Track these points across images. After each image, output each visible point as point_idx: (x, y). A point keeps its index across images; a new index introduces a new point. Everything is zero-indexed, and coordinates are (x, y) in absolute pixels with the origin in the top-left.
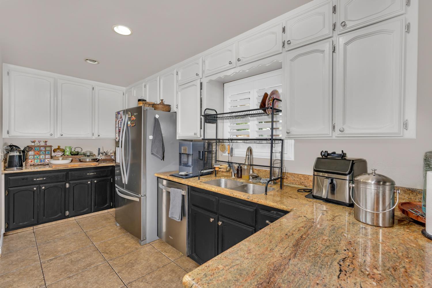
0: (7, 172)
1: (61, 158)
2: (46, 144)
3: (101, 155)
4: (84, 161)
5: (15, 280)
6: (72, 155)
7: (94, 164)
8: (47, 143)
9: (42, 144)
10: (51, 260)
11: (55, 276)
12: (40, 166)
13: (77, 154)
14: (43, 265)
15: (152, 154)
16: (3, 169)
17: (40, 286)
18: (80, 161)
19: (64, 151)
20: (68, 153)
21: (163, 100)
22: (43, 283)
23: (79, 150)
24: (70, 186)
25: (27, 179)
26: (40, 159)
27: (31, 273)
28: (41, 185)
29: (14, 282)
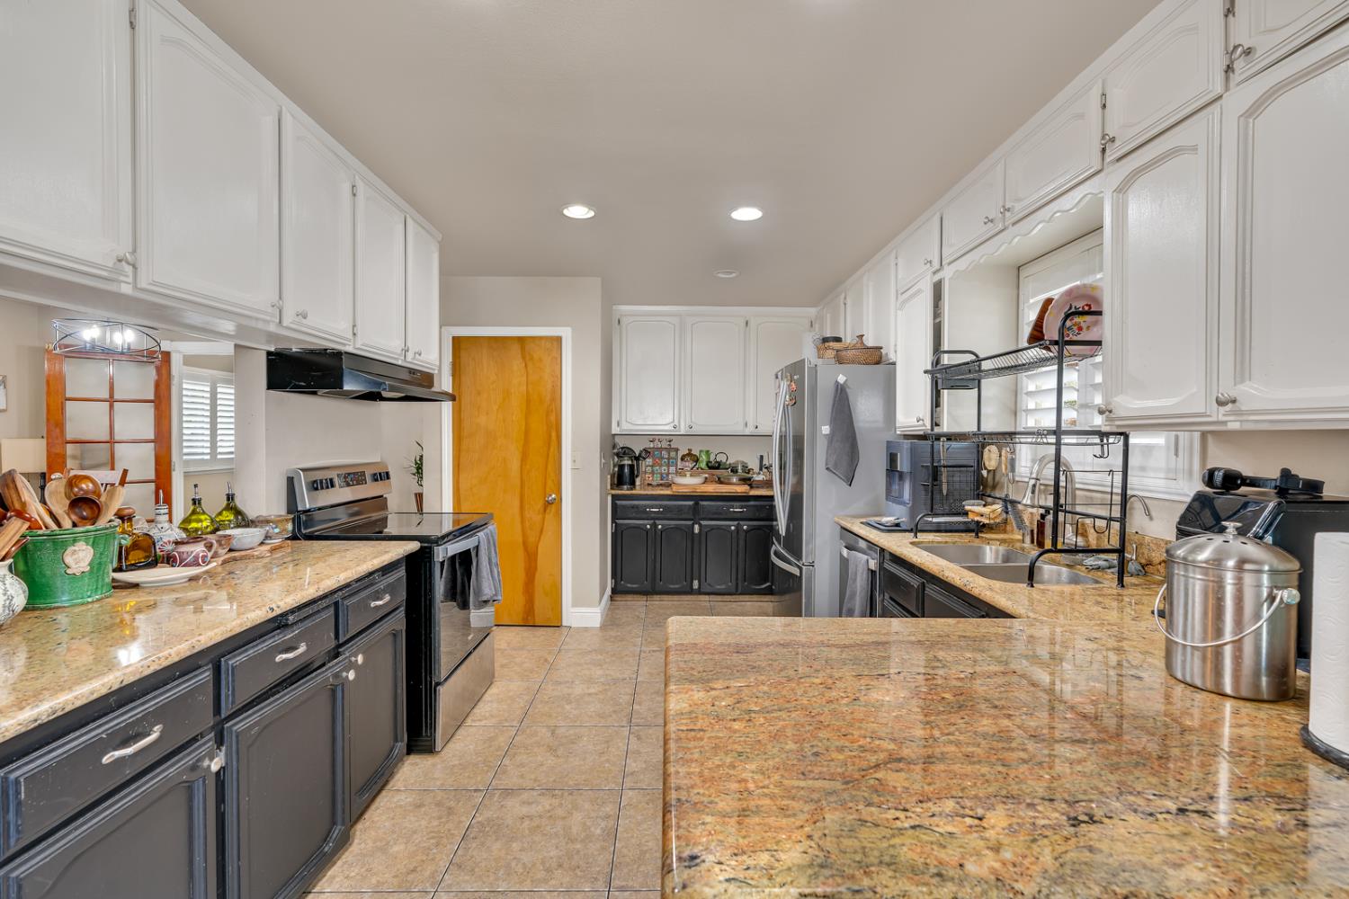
0: (614, 492)
1: (688, 475)
2: (670, 445)
3: (766, 470)
4: (726, 481)
5: (607, 660)
6: (710, 468)
7: (741, 489)
8: (672, 443)
9: (665, 444)
10: (653, 651)
11: (651, 674)
12: (661, 488)
13: (718, 468)
14: (643, 654)
15: (827, 469)
16: (609, 487)
17: (630, 679)
18: (720, 481)
19: (697, 460)
20: (703, 465)
21: (862, 336)
22: (635, 676)
23: (721, 458)
24: (700, 530)
25: (637, 507)
26: (661, 474)
27: (626, 658)
28: (657, 522)
29: (606, 663)
